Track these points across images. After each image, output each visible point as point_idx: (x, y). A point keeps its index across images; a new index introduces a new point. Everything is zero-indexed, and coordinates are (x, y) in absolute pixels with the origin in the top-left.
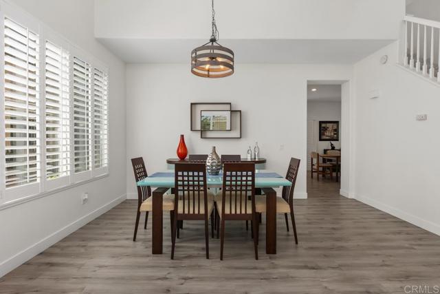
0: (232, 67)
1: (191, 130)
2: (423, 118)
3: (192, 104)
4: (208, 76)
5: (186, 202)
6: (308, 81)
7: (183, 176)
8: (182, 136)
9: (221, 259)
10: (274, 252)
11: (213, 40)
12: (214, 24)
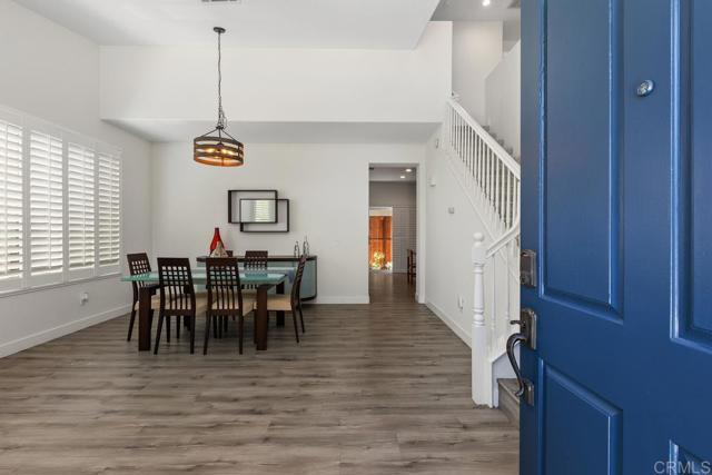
0: (241, 160)
1: (230, 221)
3: (230, 192)
5: (184, 300)
7: (167, 271)
8: (217, 230)
9: (205, 353)
11: (220, 128)
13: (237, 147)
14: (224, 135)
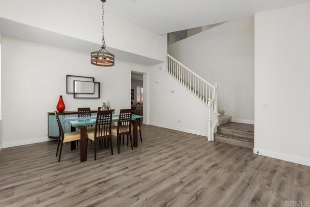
0: (113, 63)
1: (67, 93)
2: (173, 92)
3: (67, 76)
4: (96, 64)
6: (131, 71)
8: (61, 97)
10: (137, 146)
11: (103, 48)
12: (103, 39)
13: (112, 57)
14: (105, 51)
